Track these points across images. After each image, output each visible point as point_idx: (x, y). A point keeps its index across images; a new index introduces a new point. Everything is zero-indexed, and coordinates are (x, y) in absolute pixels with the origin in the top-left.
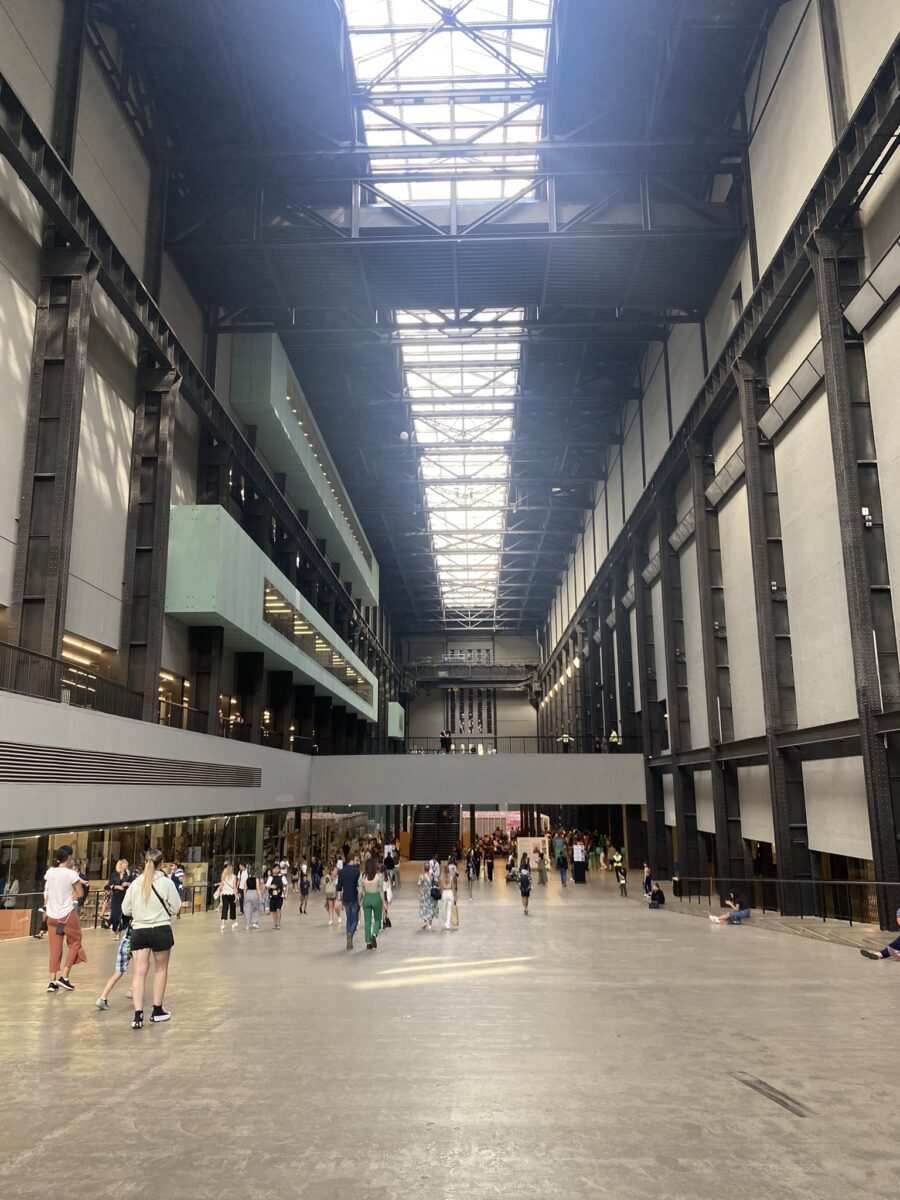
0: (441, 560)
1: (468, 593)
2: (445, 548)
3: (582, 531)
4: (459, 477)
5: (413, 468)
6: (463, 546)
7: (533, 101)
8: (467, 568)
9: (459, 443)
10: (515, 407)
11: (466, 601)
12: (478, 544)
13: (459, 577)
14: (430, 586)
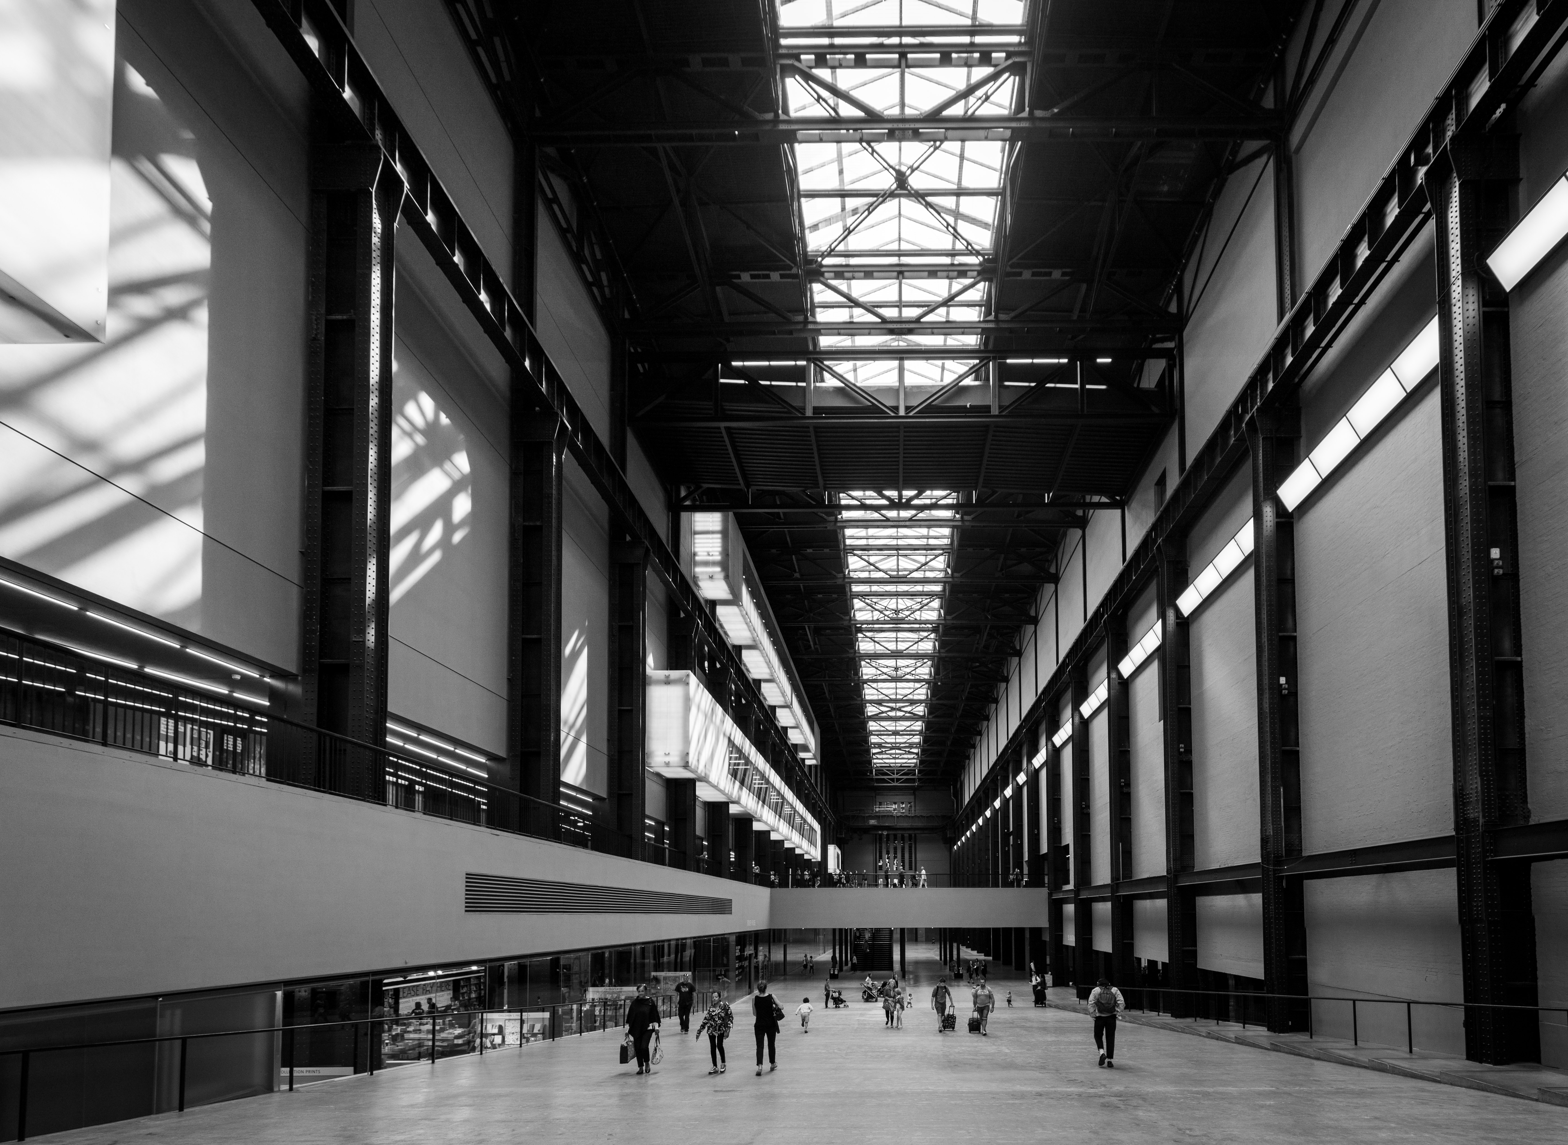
0: (872, 726)
1: (896, 754)
2: (877, 715)
3: (996, 701)
4: (893, 652)
5: (852, 643)
6: (892, 714)
7: (979, 278)
8: (896, 733)
9: (894, 621)
10: (944, 590)
11: (893, 761)
12: (906, 712)
13: (888, 741)
14: (863, 748)
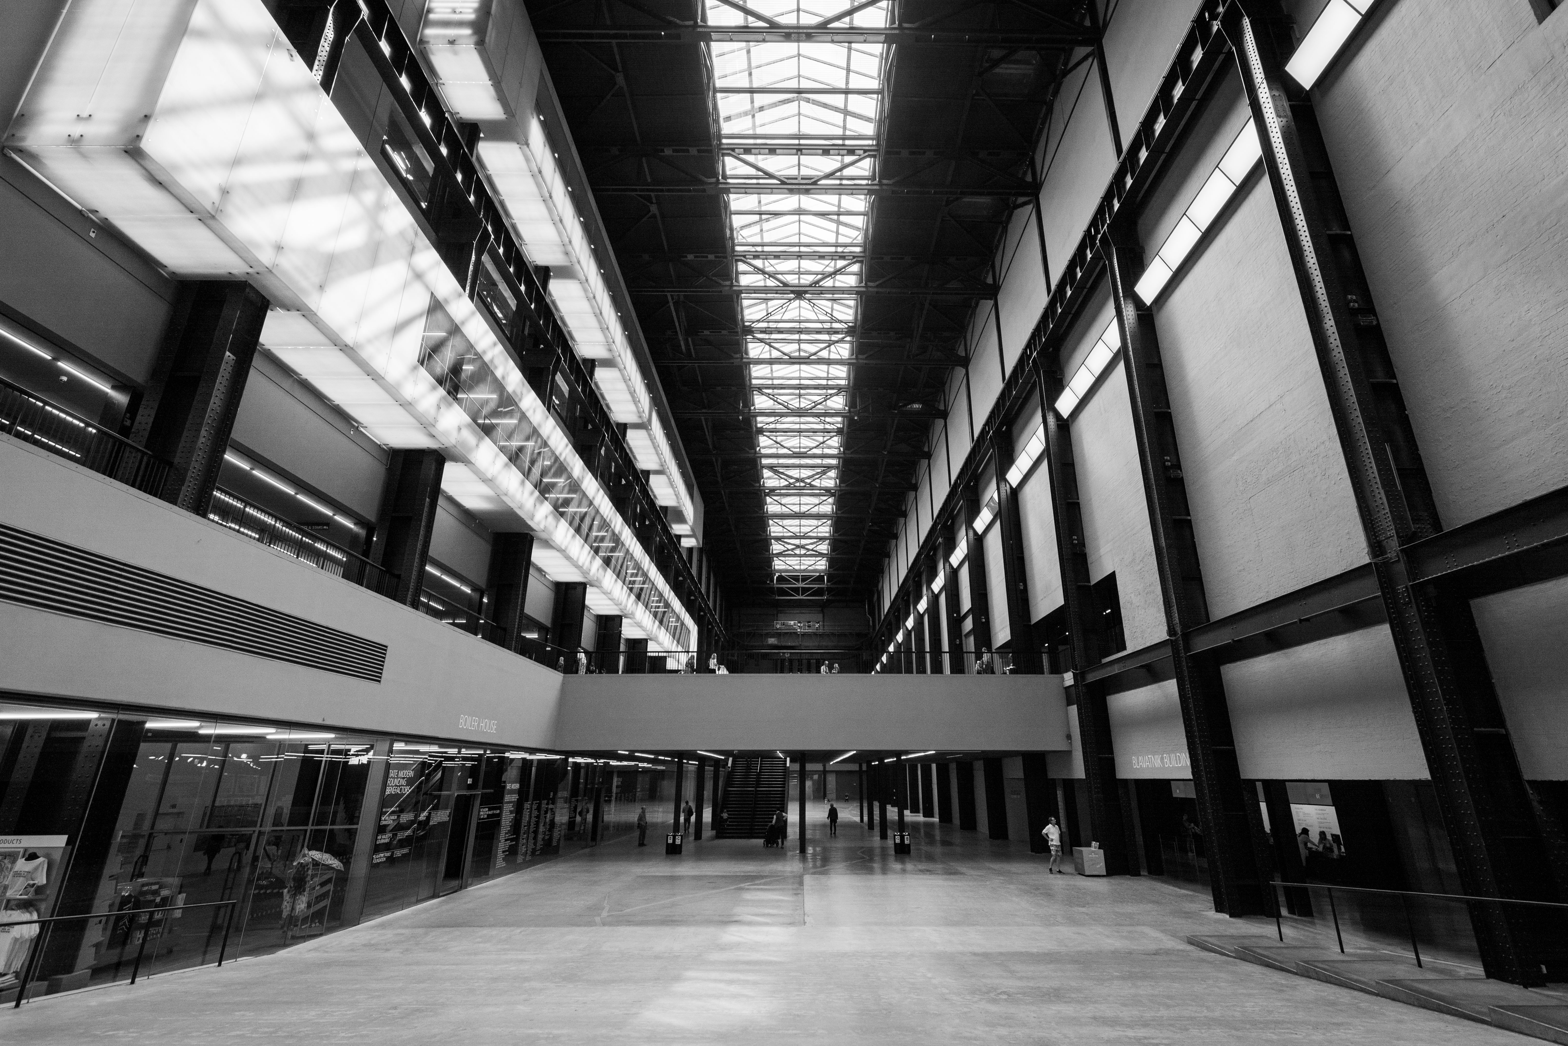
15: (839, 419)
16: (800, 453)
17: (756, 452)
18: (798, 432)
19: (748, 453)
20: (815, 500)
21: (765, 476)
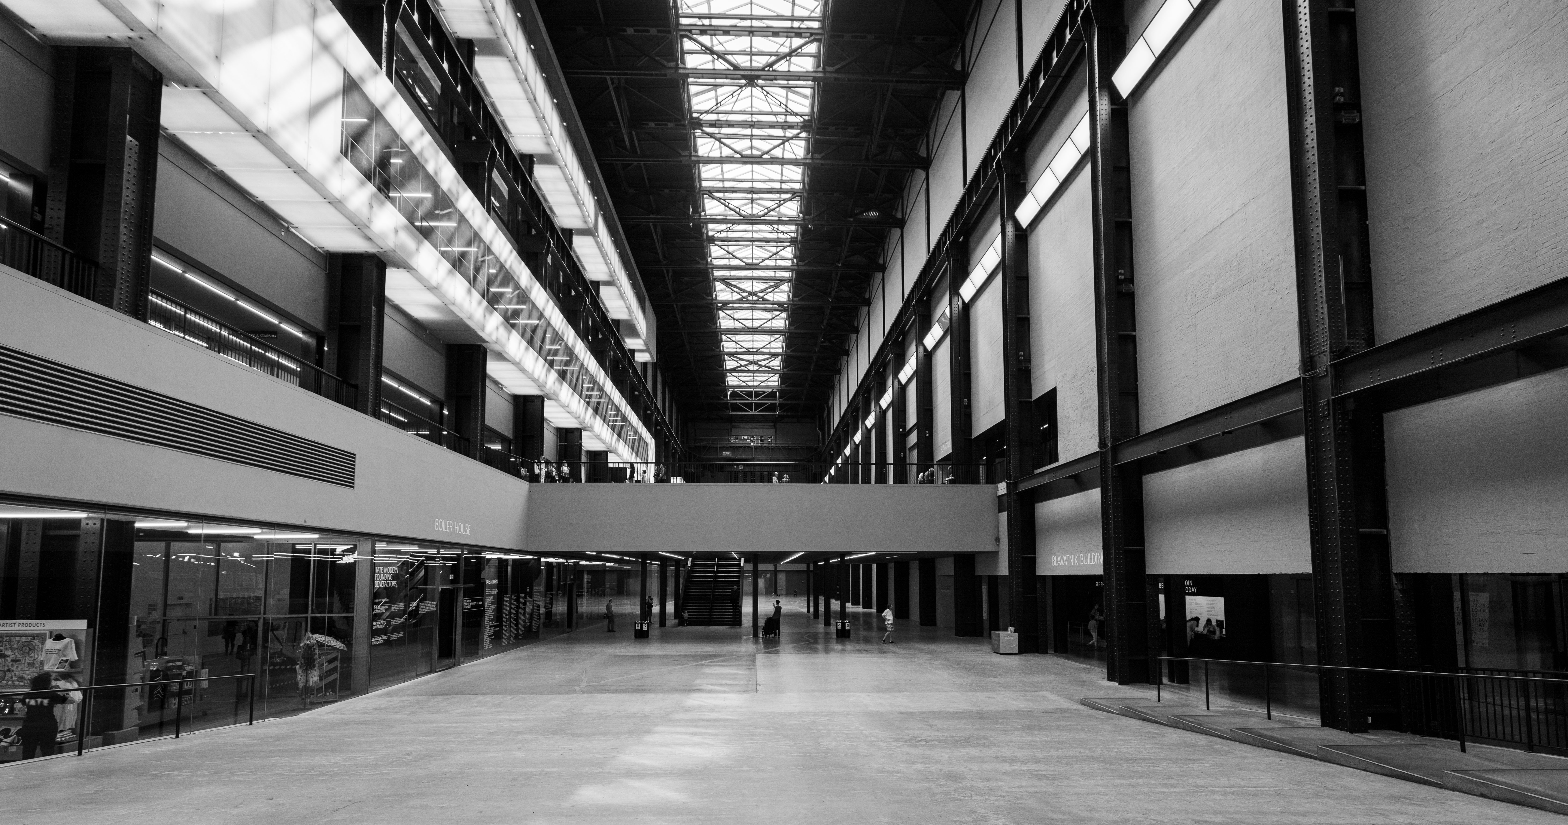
15: (793, 228)
16: (752, 264)
17: (707, 263)
18: (751, 241)
19: (699, 263)
20: (768, 315)
21: (717, 289)
